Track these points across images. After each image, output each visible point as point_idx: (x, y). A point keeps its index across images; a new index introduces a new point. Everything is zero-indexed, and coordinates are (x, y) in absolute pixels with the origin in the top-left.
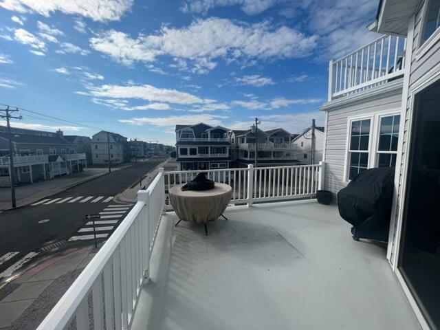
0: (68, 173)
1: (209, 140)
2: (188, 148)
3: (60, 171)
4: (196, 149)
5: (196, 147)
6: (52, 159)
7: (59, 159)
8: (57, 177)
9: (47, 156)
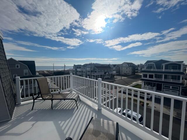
0: (109, 77)
1: (164, 70)
2: (148, 74)
3: (107, 77)
4: (153, 75)
5: (154, 74)
6: (105, 73)
7: (107, 73)
8: (106, 78)
9: (104, 72)
